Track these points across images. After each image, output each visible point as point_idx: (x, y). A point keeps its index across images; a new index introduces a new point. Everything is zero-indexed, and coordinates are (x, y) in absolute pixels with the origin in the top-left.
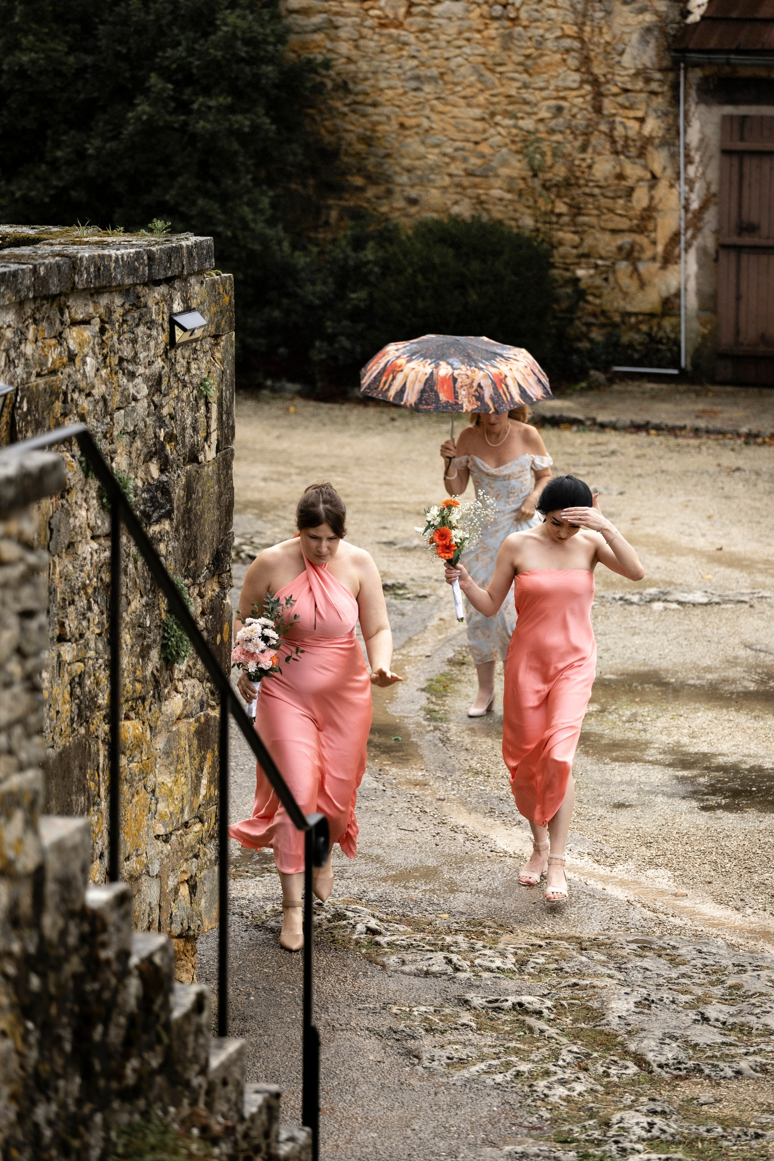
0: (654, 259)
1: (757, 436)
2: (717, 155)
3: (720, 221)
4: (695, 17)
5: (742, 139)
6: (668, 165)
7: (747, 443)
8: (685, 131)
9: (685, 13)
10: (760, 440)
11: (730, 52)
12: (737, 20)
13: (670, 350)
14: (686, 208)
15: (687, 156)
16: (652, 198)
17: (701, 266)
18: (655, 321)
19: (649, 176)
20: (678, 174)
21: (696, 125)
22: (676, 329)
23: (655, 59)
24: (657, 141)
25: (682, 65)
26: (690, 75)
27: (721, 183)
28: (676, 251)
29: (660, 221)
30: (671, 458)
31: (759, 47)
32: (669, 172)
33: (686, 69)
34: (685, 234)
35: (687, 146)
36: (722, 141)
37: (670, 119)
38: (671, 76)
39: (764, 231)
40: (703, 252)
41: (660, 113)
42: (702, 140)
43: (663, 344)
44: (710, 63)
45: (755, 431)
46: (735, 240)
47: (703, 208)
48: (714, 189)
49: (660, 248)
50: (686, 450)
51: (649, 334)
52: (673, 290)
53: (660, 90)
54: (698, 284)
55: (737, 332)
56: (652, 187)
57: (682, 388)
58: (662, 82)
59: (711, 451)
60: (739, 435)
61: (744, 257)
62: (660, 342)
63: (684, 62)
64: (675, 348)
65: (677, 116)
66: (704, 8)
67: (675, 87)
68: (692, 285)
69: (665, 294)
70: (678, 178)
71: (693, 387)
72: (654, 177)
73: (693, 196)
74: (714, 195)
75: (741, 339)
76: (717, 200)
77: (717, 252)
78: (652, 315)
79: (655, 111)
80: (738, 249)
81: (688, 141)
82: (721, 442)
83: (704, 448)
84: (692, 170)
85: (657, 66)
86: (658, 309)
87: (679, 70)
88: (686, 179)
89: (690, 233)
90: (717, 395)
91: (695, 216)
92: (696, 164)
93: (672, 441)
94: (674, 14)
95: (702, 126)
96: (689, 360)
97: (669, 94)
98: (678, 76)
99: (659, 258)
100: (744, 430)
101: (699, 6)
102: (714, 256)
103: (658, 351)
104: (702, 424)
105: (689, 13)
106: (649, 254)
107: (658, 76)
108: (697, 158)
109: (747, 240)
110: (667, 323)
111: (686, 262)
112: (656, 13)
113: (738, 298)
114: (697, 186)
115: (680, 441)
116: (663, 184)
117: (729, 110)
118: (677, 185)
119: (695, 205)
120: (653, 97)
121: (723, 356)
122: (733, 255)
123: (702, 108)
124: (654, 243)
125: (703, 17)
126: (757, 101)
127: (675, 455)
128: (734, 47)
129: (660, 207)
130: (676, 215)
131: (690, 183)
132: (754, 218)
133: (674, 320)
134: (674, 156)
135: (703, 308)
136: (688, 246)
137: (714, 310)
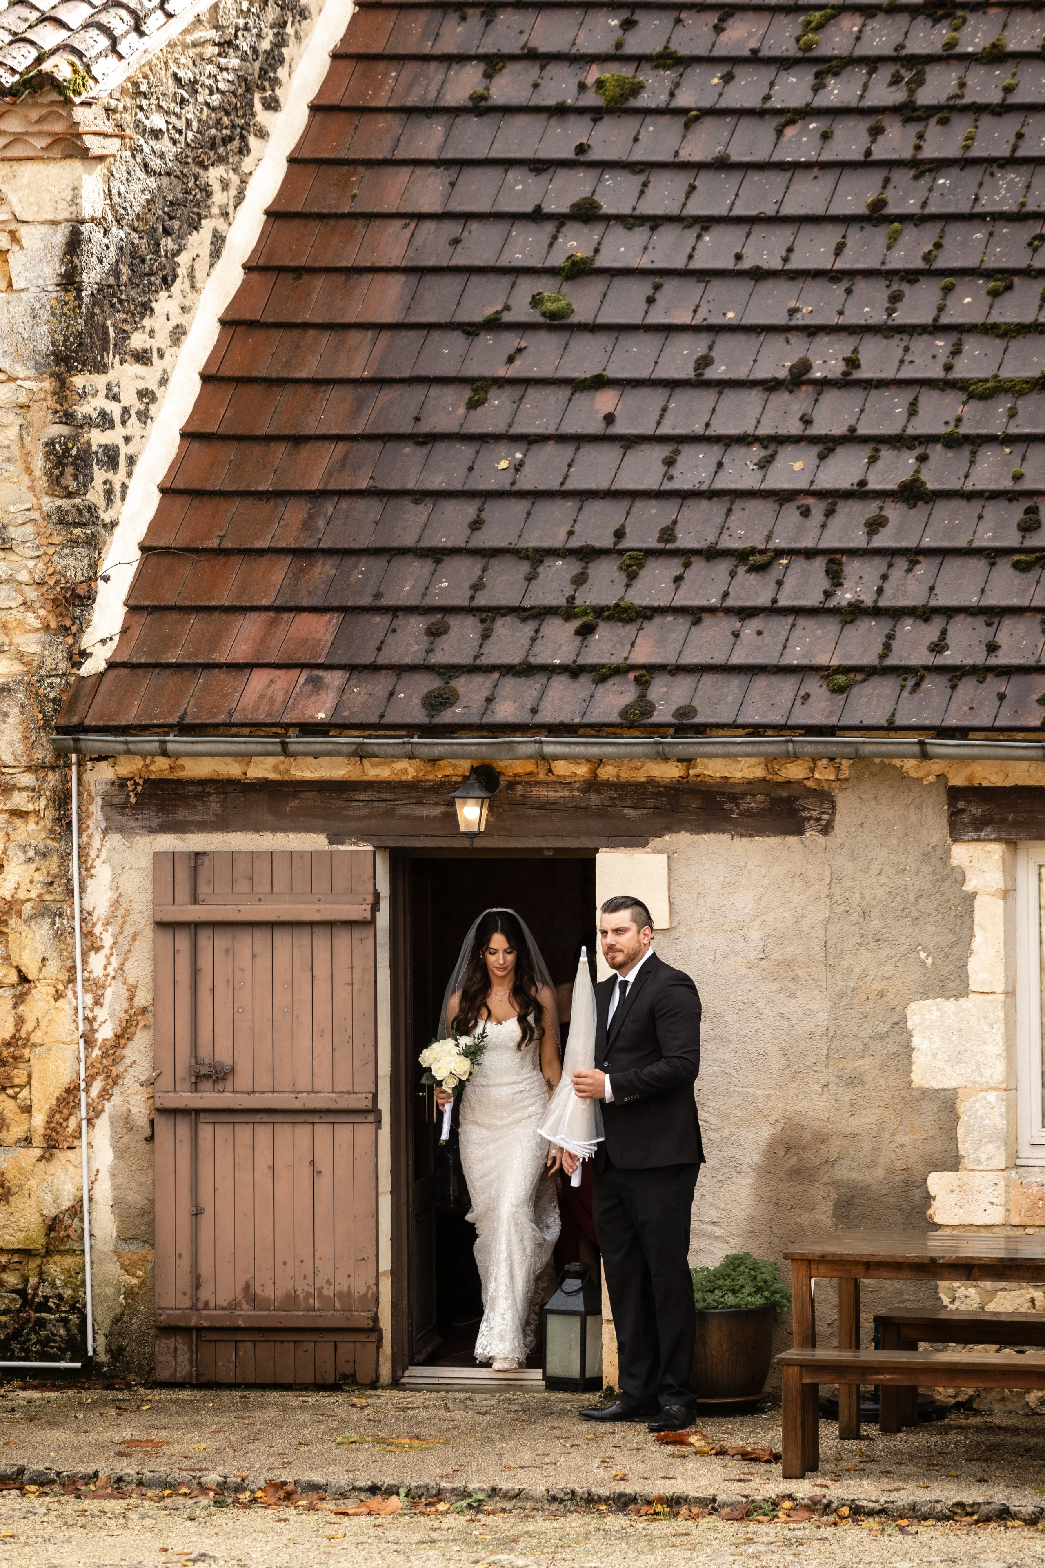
0: (27, 1141)
1: (239, 1488)
2: (148, 930)
3: (156, 1062)
4: (93, 666)
5: (195, 900)
6: (52, 954)
7: (219, 1504)
8: (82, 890)
9: (79, 656)
10: (245, 1496)
11: (167, 728)
12: (178, 667)
13: (65, 1321)
14: (89, 1041)
15: (87, 934)
16: (20, 1021)
17: (120, 1152)
18: (33, 1264)
19: (13, 977)
20: (72, 969)
21: (103, 873)
22: (75, 1277)
23: (20, 748)
24: (27, 908)
25: (74, 757)
26: (88, 777)
27: (156, 988)
28: (72, 1123)
29: (36, 1066)
30: (69, 1541)
31: (221, 719)
32: (53, 968)
33: (80, 764)
34: (87, 1091)
35: (86, 916)
36: (156, 904)
37: (53, 863)
38: (52, 778)
39: (243, 1080)
40: (125, 1122)
41: (31, 853)
42: (116, 903)
43: (50, 1311)
44: (128, 752)
45: (233, 1480)
46: (186, 1098)
47: (122, 1037)
48: (143, 998)
49: (39, 1120)
50: (100, 1522)
51: (21, 1293)
52: (66, 1204)
53: (31, 807)
54: (116, 1187)
55: (197, 1283)
56: (19, 1000)
57: (88, 1396)
58: (35, 792)
59: (148, 1522)
60: (204, 1489)
61: (206, 1131)
62: (43, 1307)
63: (78, 751)
64: (74, 1318)
65: (66, 857)
66: (112, 646)
67: (62, 800)
68: (104, 1191)
69: (51, 1211)
70: (71, 981)
71: (111, 1394)
72: (24, 979)
73: (102, 1014)
74: (144, 1010)
75: (205, 1294)
76: (149, 1018)
77: (152, 1122)
78: (27, 1253)
79: (24, 849)
80: (195, 1114)
81: (88, 907)
82: (168, 1502)
83: (133, 1516)
84: (97, 962)
85: (24, 761)
86: (39, 1242)
87: (69, 766)
88: (86, 980)
89: (97, 1087)
90: (158, 1408)
91: (105, 1055)
92: (106, 951)
93: (71, 1505)
94: (56, 659)
95: (115, 876)
96: (101, 1339)
97: (50, 814)
98: (66, 780)
99: (37, 1140)
100: (212, 1478)
101: (103, 642)
102: (147, 1132)
103: (41, 1323)
104: (128, 1468)
105: (85, 655)
106: (17, 1131)
107: (27, 779)
108: (107, 940)
109: (209, 1097)
110: (56, 1268)
111: (90, 1145)
112: (20, 657)
113: (197, 1213)
114: (109, 992)
115: (86, 1503)
116: (41, 994)
117: (168, 842)
118: (70, 993)
119: (105, 1032)
120: (18, 822)
121: (169, 1330)
122: (183, 1128)
123: (115, 839)
124: (27, 1109)
125: (112, 665)
126: (221, 825)
127: (76, 1533)
128: (173, 720)
129: (36, 1038)
130: (69, 1052)
131: (96, 988)
132: (224, 1056)
133: (69, 1261)
134: (60, 935)
135: (125, 1237)
136: (95, 1112)
137: (149, 1238)
